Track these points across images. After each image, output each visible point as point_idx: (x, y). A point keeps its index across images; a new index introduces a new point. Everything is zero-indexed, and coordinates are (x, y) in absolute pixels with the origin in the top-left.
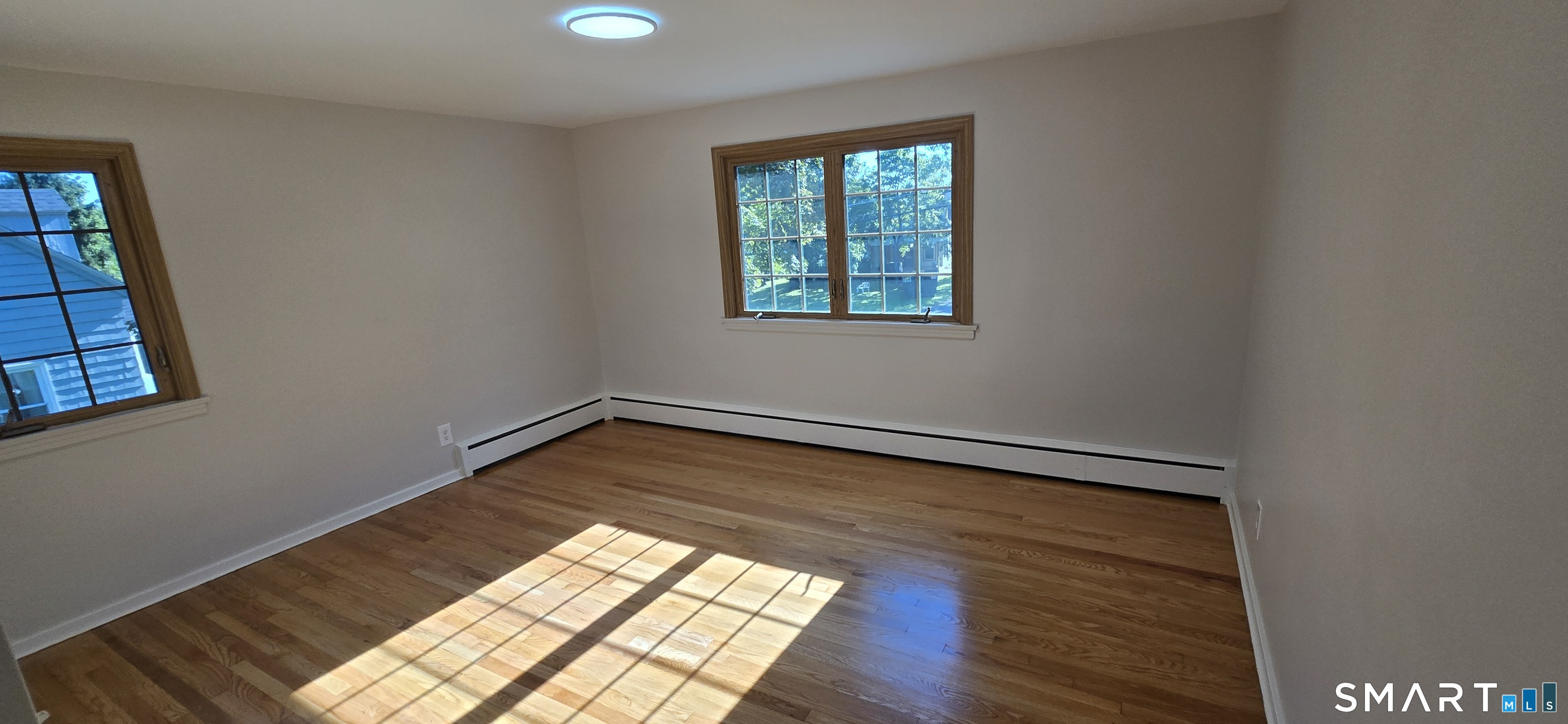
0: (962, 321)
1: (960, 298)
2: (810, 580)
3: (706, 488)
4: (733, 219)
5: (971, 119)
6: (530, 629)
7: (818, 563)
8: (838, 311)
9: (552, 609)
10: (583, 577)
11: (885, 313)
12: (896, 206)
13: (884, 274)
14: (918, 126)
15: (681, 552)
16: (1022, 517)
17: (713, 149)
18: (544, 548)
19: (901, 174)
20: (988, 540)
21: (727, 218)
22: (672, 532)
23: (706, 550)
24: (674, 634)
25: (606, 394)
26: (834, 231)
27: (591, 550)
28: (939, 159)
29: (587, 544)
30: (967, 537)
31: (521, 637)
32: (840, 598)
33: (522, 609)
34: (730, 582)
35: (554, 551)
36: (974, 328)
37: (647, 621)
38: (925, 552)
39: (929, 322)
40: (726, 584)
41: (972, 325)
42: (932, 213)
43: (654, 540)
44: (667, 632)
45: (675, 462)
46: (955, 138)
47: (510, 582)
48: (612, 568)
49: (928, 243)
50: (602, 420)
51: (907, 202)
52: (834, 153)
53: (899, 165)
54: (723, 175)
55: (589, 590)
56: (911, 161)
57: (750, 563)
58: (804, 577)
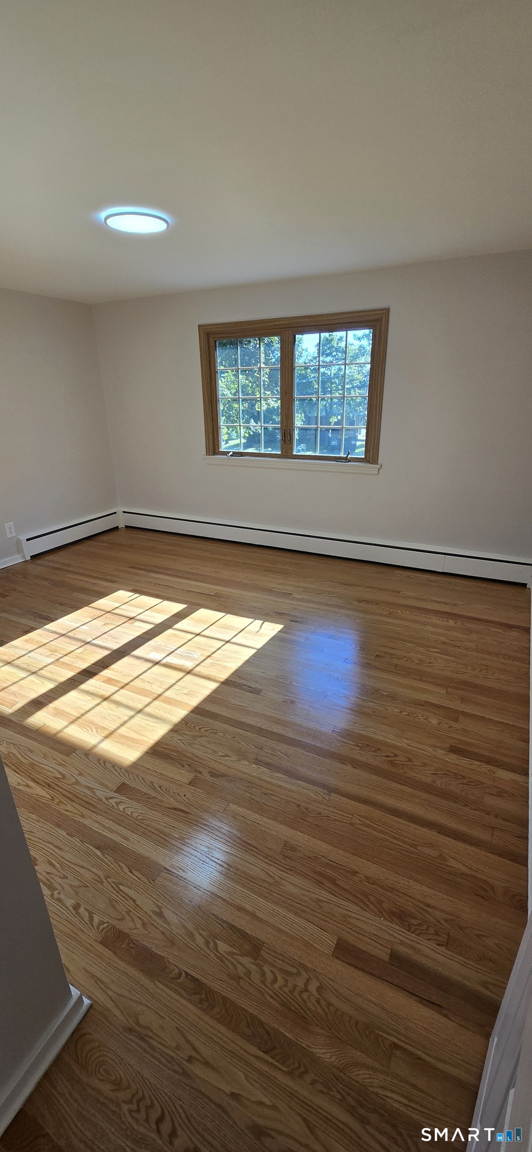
0: (370, 461)
1: (371, 446)
2: (263, 624)
3: (192, 571)
4: (213, 382)
5: (387, 311)
6: (83, 647)
7: (267, 615)
8: (286, 452)
9: (96, 636)
10: (114, 620)
11: (319, 455)
12: (329, 385)
13: (319, 426)
14: (350, 315)
15: (178, 607)
16: (400, 592)
17: (199, 326)
18: (87, 603)
19: (334, 359)
20: (377, 604)
21: (209, 380)
22: (171, 596)
23: (194, 606)
24: (176, 651)
25: (119, 509)
26: (286, 393)
27: (117, 605)
28: (364, 348)
29: (115, 601)
30: (364, 602)
31: (78, 651)
32: (281, 634)
33: (77, 636)
34: (211, 624)
35: (93, 605)
36: (379, 466)
37: (158, 644)
38: (337, 610)
39: (349, 462)
40: (209, 625)
41: (377, 464)
42: (355, 392)
43: (160, 601)
44: (173, 650)
45: (170, 555)
46: (375, 325)
47: (67, 622)
48: (133, 615)
49: (351, 415)
50: (117, 527)
51: (338, 382)
52: (288, 333)
53: (333, 351)
54: (207, 347)
55: (119, 627)
56: (343, 349)
57: (223, 614)
58: (259, 622)
